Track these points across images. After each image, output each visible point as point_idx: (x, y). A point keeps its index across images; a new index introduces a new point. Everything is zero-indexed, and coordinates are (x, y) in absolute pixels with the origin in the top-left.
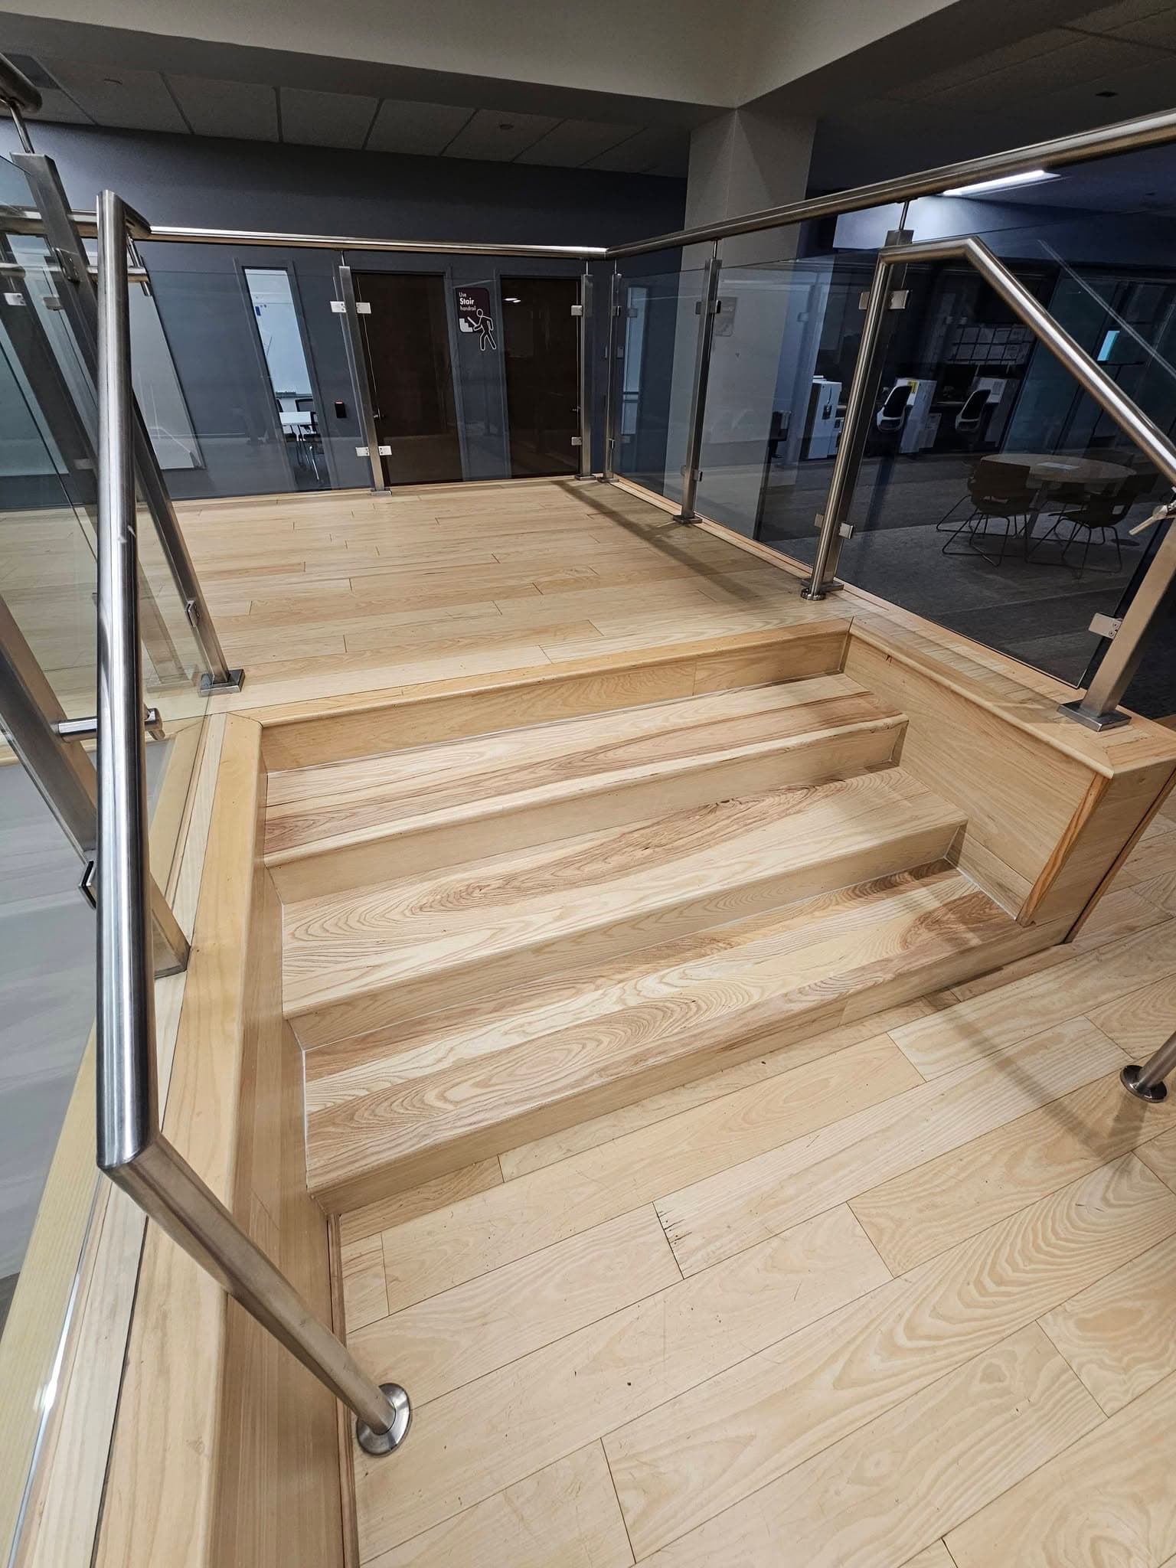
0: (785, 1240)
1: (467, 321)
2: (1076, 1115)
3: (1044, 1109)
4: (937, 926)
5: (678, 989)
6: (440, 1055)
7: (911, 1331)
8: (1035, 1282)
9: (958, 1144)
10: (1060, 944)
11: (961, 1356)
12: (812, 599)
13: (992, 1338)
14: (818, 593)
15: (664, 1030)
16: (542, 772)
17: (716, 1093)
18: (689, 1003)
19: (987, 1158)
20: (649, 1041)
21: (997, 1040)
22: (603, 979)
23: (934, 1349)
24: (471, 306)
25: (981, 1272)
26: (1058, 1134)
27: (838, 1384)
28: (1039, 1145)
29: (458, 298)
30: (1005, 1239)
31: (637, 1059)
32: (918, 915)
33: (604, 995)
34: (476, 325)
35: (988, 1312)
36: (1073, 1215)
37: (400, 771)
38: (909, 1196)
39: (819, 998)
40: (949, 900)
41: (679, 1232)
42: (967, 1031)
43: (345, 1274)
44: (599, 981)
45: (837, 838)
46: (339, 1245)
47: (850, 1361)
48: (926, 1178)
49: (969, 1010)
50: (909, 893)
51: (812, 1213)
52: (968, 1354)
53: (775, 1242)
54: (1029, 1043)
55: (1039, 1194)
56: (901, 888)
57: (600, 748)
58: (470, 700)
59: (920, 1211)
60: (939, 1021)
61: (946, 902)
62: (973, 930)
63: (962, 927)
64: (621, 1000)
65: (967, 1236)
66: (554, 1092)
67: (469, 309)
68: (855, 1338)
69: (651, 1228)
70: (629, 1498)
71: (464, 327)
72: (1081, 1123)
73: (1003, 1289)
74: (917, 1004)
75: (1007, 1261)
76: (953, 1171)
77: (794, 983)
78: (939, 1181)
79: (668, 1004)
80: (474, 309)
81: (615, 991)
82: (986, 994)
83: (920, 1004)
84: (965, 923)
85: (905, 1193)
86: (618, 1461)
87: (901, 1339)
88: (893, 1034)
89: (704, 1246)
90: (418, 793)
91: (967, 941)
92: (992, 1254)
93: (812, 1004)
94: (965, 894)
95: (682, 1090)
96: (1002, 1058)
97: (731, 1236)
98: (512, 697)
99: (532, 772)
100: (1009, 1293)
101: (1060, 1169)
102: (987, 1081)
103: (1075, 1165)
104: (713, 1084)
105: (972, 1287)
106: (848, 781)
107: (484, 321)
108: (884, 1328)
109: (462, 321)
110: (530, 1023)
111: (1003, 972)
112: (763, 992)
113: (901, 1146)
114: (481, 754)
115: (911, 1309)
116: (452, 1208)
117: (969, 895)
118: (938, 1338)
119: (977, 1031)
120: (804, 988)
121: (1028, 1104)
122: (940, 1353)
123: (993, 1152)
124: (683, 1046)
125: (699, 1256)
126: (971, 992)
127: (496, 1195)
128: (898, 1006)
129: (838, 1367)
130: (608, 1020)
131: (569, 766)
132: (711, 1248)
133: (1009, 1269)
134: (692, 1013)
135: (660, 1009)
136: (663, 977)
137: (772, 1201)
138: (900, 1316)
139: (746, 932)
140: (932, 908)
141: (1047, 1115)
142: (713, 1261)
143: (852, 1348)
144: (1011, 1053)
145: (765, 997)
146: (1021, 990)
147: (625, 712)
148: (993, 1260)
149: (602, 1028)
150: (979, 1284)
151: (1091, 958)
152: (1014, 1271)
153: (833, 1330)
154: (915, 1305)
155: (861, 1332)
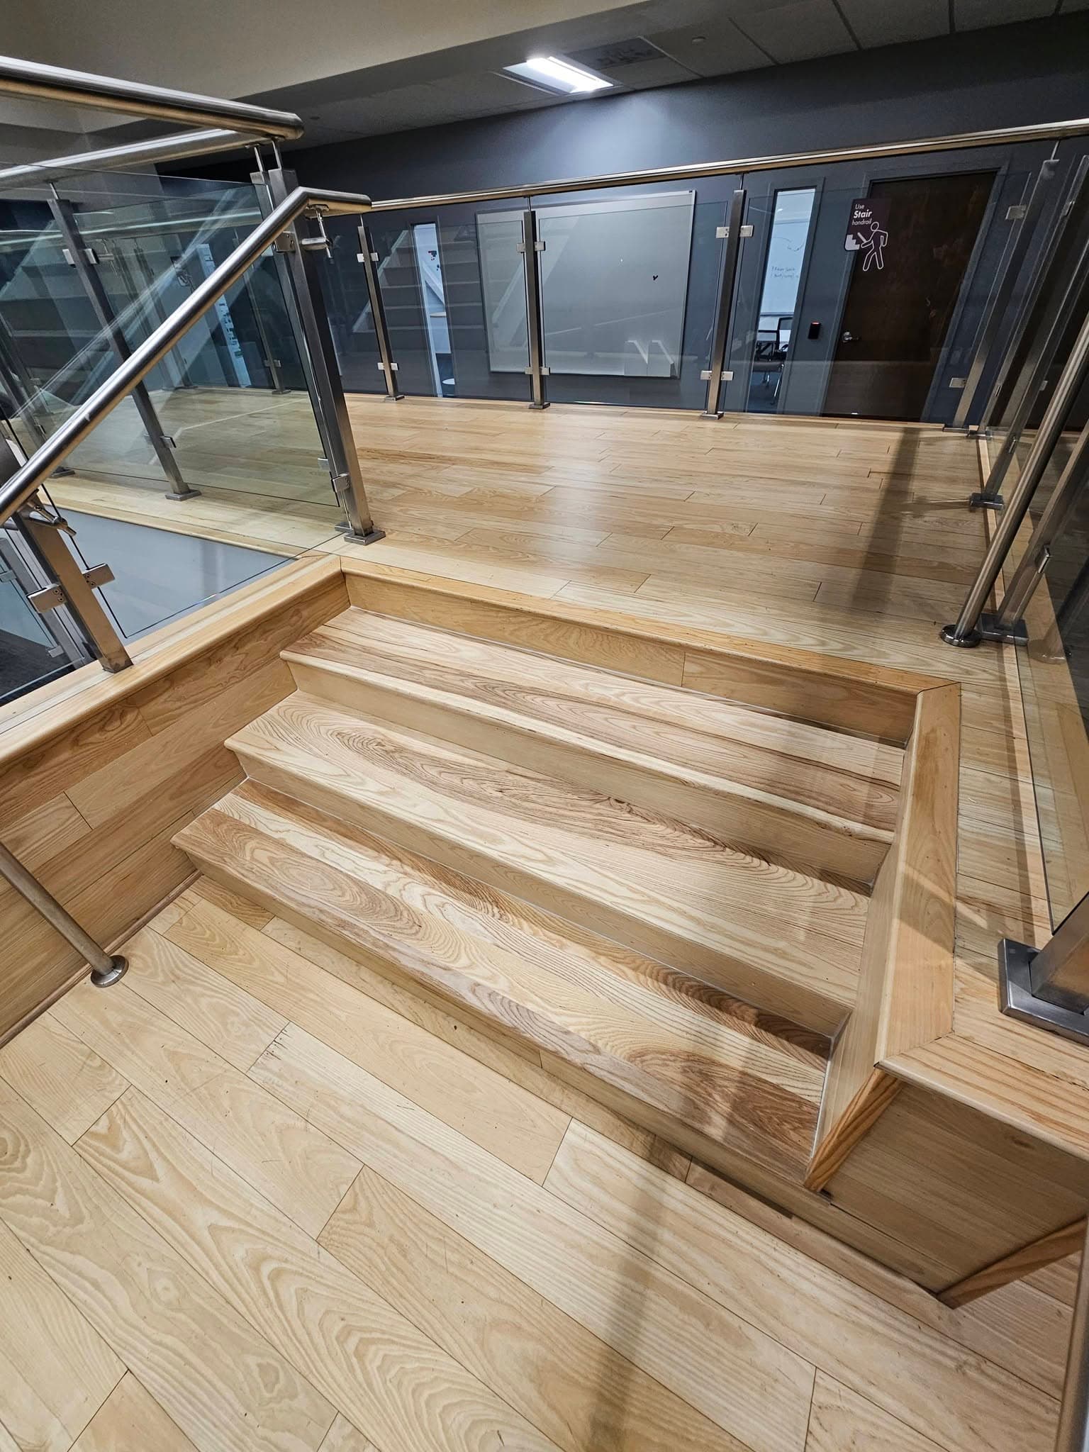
0: (306, 1130)
1: (856, 237)
2: (628, 1399)
3: (607, 1348)
4: (698, 1079)
5: (424, 909)
6: (281, 829)
7: (276, 1275)
8: (376, 1398)
9: (488, 1252)
10: (930, 1291)
11: (274, 1337)
12: (951, 642)
13: (301, 1363)
14: (965, 637)
15: (380, 925)
16: (469, 684)
17: (403, 1012)
18: (417, 924)
19: (493, 1293)
20: (362, 923)
21: (664, 1251)
22: (399, 863)
23: (269, 1305)
24: (867, 219)
25: (361, 1330)
26: (581, 1380)
27: (212, 1228)
28: (550, 1357)
29: (853, 210)
30: (409, 1347)
31: (343, 924)
32: (697, 1052)
33: (385, 872)
34: (865, 241)
35: (324, 1351)
36: (482, 1430)
37: (402, 637)
38: (401, 1221)
39: (495, 1012)
40: (759, 1074)
41: (277, 1052)
42: (649, 1209)
43: (176, 901)
44: (395, 862)
45: (658, 902)
46: (187, 886)
47: (233, 1230)
48: (430, 1232)
49: (681, 1196)
50: (723, 1028)
51: (339, 1140)
52: (277, 1342)
53: (301, 1124)
54: (694, 1295)
55: (484, 1374)
56: (724, 1016)
57: (532, 689)
58: (468, 604)
59: (391, 1239)
60: (636, 1167)
61: (749, 1071)
62: (731, 1121)
63: (725, 1107)
64: (387, 885)
65: (390, 1300)
66: (288, 897)
67: (863, 222)
68: (250, 1225)
69: (270, 1031)
70: (104, 1122)
71: (851, 244)
72: (622, 1410)
73: (354, 1360)
74: (638, 1134)
75: (385, 1355)
76: (454, 1257)
77: (501, 986)
78: (434, 1247)
79: (405, 914)
80: (869, 222)
81: (393, 876)
82: (727, 1211)
83: (642, 1137)
84: (735, 1107)
85: (402, 1216)
86: (122, 1103)
87: (266, 1269)
88: (574, 1124)
89: (275, 1074)
90: (388, 657)
91: (705, 1119)
92: (386, 1337)
93: (482, 1009)
94: (788, 1089)
95: (389, 986)
96: (646, 1268)
97: (291, 1089)
98: (500, 615)
99: (462, 681)
100: (354, 1370)
101: (534, 1394)
102: (591, 1257)
103: (554, 1418)
104: (410, 1002)
105: (342, 1324)
106: (773, 867)
107: (877, 236)
108: (269, 1250)
109: (850, 237)
110: (333, 851)
111: (785, 1220)
112: (470, 967)
113: (450, 1192)
114: (458, 650)
115: (294, 1268)
116: (231, 917)
117: (793, 1094)
118: (281, 1307)
119: (657, 1221)
120: (498, 994)
121: (601, 1326)
122: (268, 1313)
123: (503, 1298)
124: (374, 944)
125: (267, 1074)
126: (712, 1188)
127: (251, 933)
128: (617, 1114)
129: (224, 1222)
130: (363, 887)
131: (488, 690)
132: (276, 1079)
133: (378, 1362)
134: (409, 931)
135: (397, 909)
136: (429, 894)
137: (333, 1103)
138: (286, 1261)
139: (525, 919)
140: (723, 1061)
141: (600, 1354)
142: (266, 1086)
143: (243, 1227)
144: (658, 1275)
145: (464, 972)
146: (776, 1254)
147: (599, 671)
148: (379, 1339)
149: (355, 889)
150: (348, 1331)
151: (951, 1352)
152: (379, 1368)
153: (252, 1205)
154: (301, 1271)
155: (258, 1229)
